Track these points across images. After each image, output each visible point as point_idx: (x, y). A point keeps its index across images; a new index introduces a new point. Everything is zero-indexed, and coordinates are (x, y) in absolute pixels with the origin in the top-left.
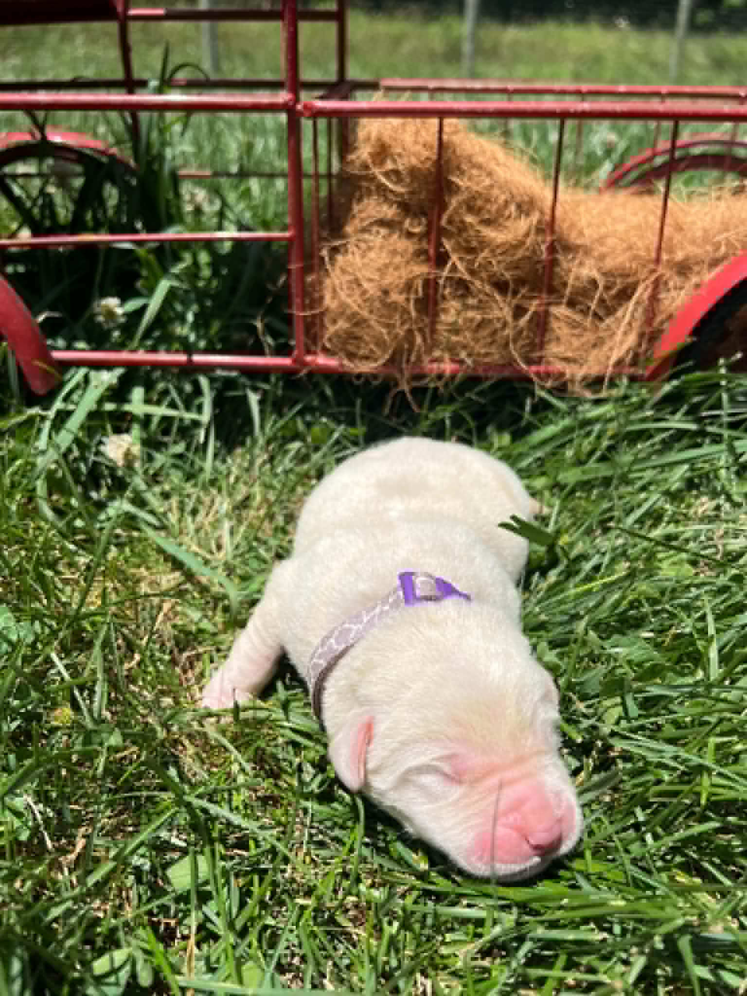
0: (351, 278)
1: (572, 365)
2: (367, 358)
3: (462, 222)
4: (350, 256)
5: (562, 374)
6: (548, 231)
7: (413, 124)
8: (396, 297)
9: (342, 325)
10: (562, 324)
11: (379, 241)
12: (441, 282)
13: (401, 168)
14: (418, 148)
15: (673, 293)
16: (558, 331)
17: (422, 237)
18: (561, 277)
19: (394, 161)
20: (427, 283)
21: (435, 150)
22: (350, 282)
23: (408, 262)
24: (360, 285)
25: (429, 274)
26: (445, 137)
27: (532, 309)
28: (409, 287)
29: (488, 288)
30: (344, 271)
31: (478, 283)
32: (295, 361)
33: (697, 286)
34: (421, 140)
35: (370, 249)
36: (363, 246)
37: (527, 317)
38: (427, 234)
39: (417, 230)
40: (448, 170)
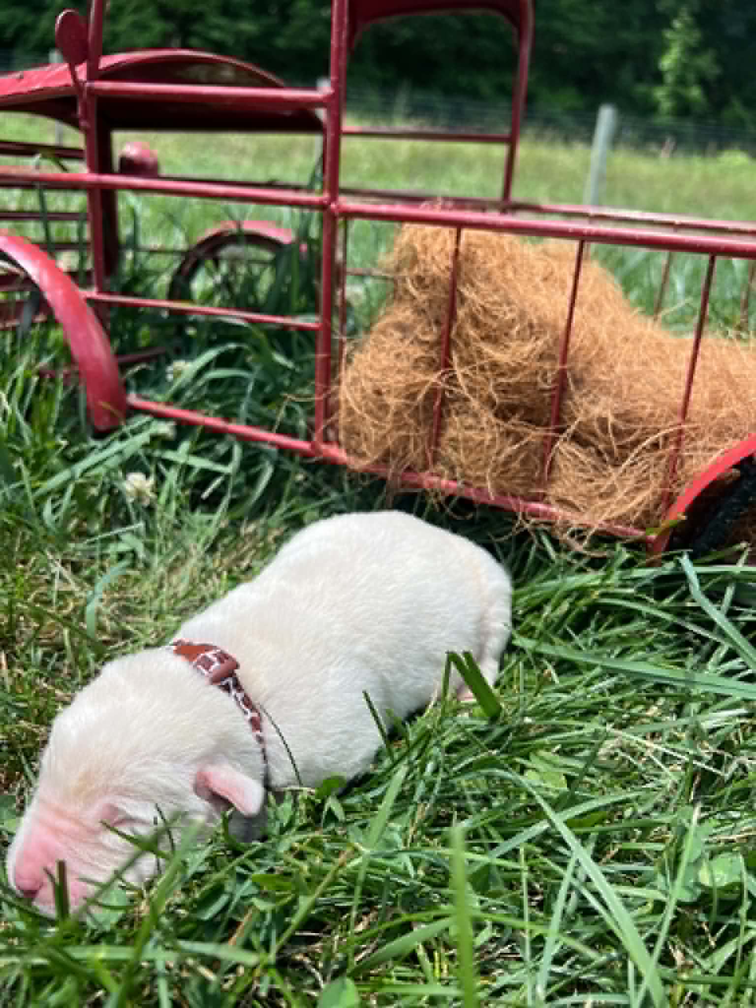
1: (568, 510)
6: (559, 361)
8: (391, 401)
11: (390, 343)
16: (564, 471)
17: (431, 345)
20: (431, 392)
23: (412, 368)
24: (361, 383)
25: (434, 383)
26: (461, 248)
27: (529, 439)
28: (412, 393)
31: (473, 400)
32: (312, 447)
38: (438, 343)
39: (428, 338)
40: (461, 281)
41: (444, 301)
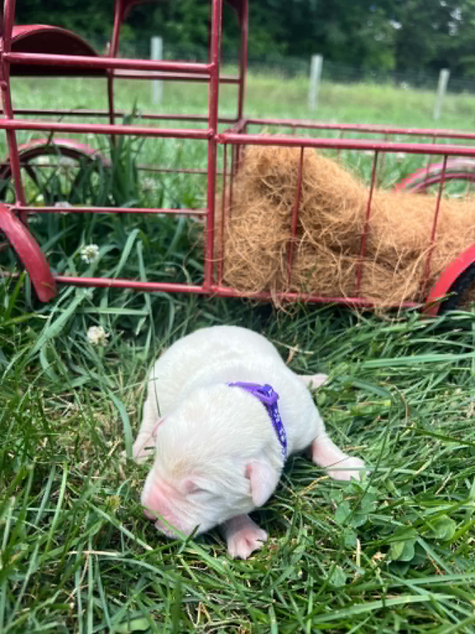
0: (243, 240)
1: (377, 299)
2: (249, 288)
3: (312, 209)
4: (242, 227)
5: (371, 305)
6: (365, 218)
7: (284, 150)
8: (270, 253)
9: (235, 268)
10: (372, 274)
11: (260, 218)
13: (276, 175)
14: (288, 163)
15: (442, 258)
16: (369, 278)
17: (287, 217)
18: (373, 245)
19: (273, 171)
20: (289, 245)
21: (298, 165)
22: (241, 243)
23: (278, 232)
24: (248, 245)
25: (290, 239)
26: (304, 158)
27: (354, 263)
28: (278, 247)
29: (326, 249)
30: (238, 235)
31: (320, 246)
32: (204, 288)
33: (457, 254)
34: (290, 159)
35: (256, 222)
36: (250, 220)
37: (350, 269)
38: (290, 215)
39: (284, 213)
40: (306, 178)
41: (292, 190)
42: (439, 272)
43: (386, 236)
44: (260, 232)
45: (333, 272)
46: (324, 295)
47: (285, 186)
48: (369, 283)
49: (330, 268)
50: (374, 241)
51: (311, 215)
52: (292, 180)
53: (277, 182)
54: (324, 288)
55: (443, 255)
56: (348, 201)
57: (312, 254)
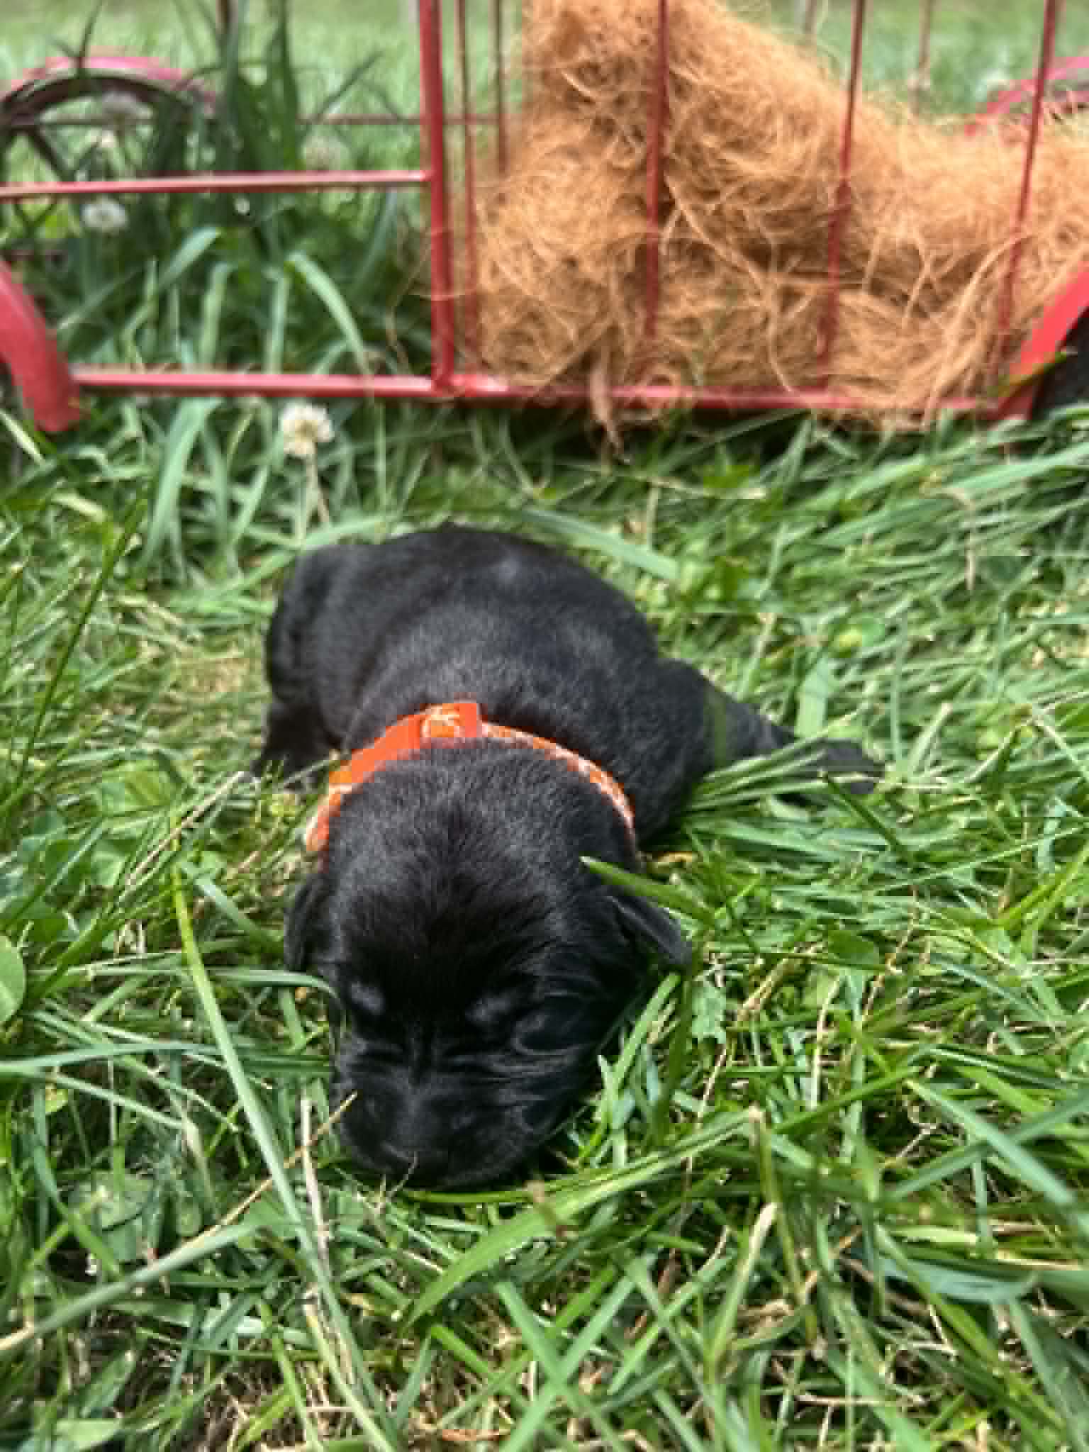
0: (519, 243)
1: (875, 390)
3: (697, 147)
4: (519, 209)
6: (839, 166)
8: (590, 271)
9: (507, 318)
10: (861, 324)
11: (566, 180)
12: (663, 250)
13: (601, 59)
14: (629, 23)
15: (1046, 269)
16: (854, 335)
17: (634, 174)
18: (860, 244)
19: (591, 49)
20: (641, 252)
21: (656, 24)
22: (517, 250)
23: (611, 216)
24: (533, 253)
25: (646, 236)
27: (810, 295)
29: (736, 258)
30: (510, 232)
31: (721, 250)
32: (437, 384)
33: (1086, 258)
34: (634, 10)
36: (539, 189)
37: (802, 306)
38: (642, 168)
39: (626, 163)
40: (675, 58)
41: (644, 97)
42: (1037, 310)
43: (896, 217)
44: (565, 215)
45: (758, 319)
46: (737, 388)
47: (624, 87)
48: (853, 349)
49: (751, 311)
50: (866, 233)
51: (696, 163)
52: (641, 66)
53: (604, 80)
54: (738, 366)
55: (1051, 262)
56: (792, 118)
57: (702, 275)
